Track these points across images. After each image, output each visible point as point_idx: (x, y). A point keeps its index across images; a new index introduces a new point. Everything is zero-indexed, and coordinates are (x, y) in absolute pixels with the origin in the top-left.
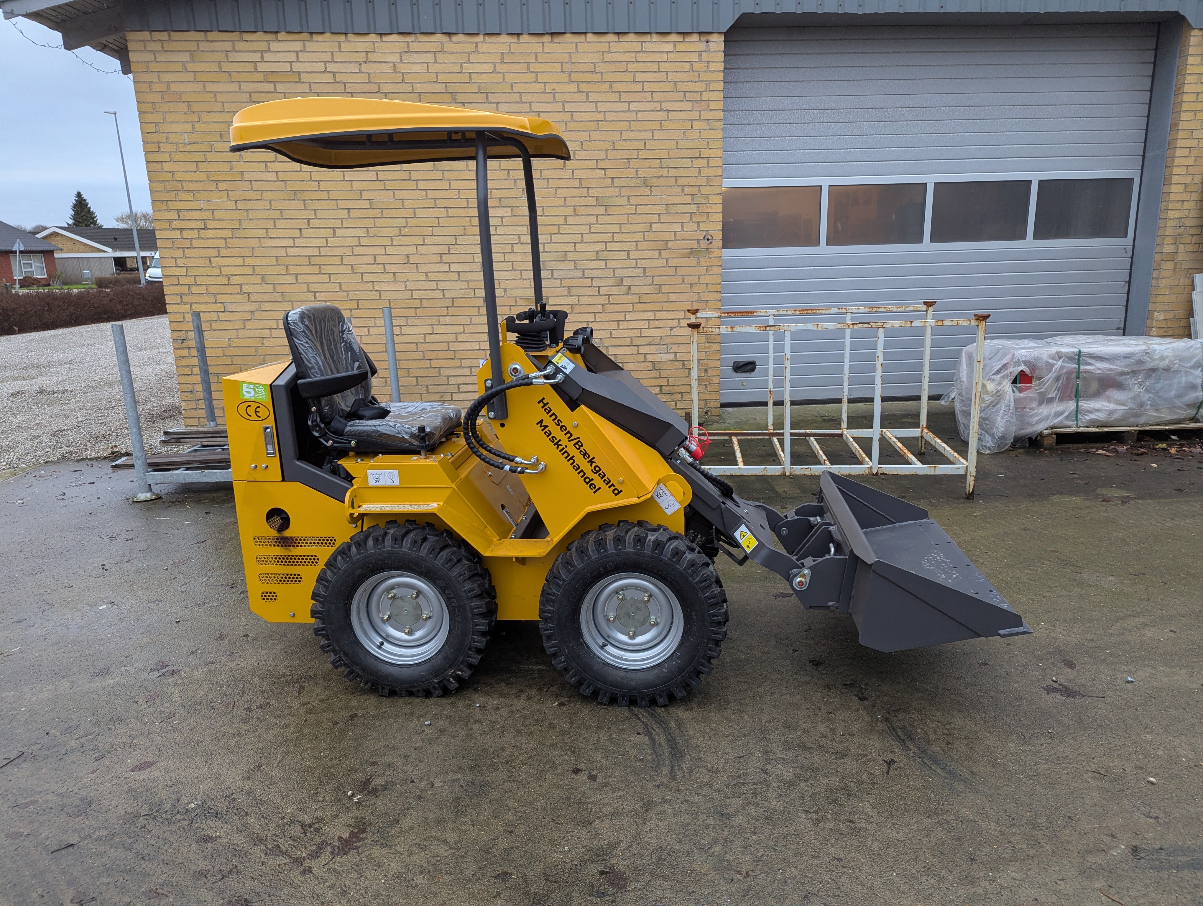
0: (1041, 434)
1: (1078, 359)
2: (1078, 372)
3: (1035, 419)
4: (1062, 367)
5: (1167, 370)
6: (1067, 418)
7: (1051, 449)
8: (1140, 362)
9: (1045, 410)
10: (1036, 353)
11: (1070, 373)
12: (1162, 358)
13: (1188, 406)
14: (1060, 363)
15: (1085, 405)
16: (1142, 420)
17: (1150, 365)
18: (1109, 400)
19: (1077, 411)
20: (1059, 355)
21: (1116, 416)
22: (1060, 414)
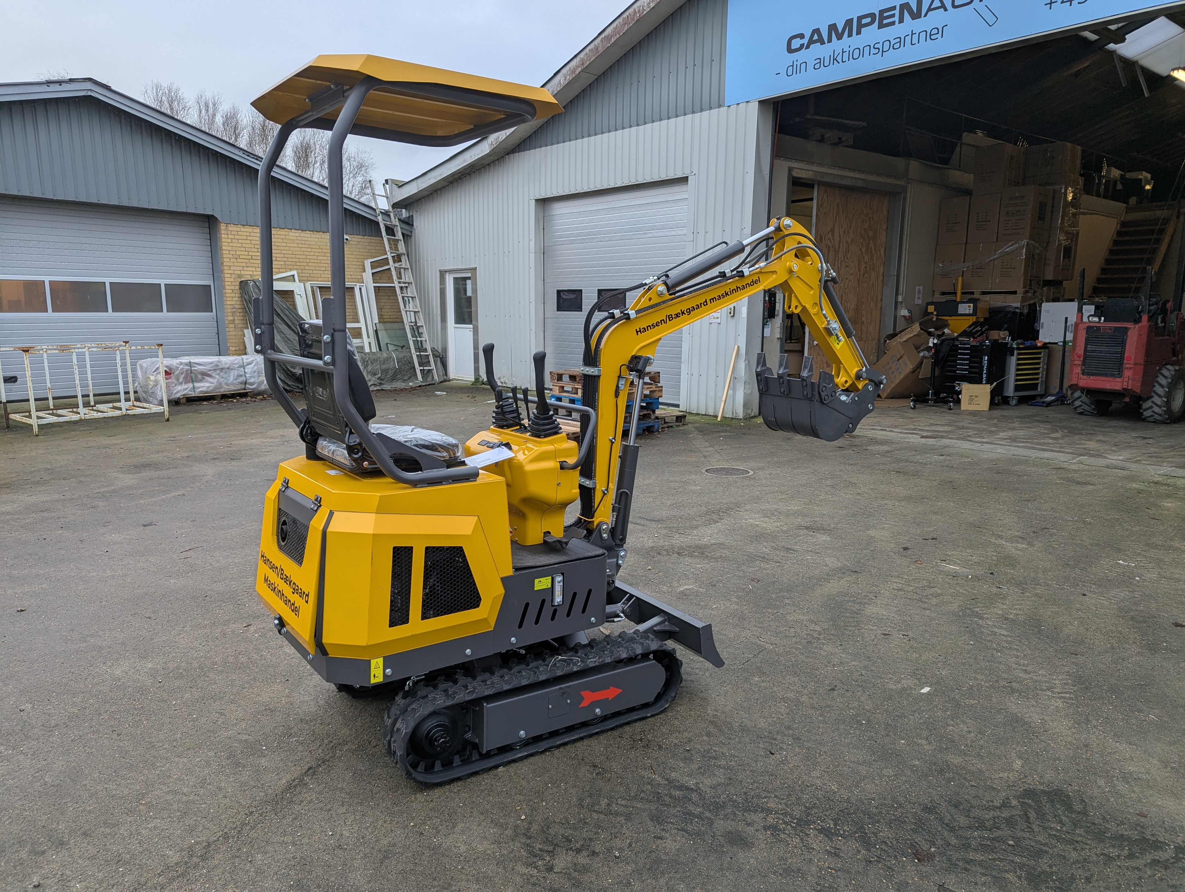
0: (179, 398)
1: (190, 364)
2: (191, 370)
3: (175, 391)
4: (182, 369)
5: (228, 368)
6: (190, 391)
7: (184, 404)
8: (217, 365)
9: (179, 388)
10: (171, 363)
11: (187, 370)
12: (226, 364)
13: (241, 383)
14: (182, 366)
15: (196, 385)
16: (222, 390)
17: (221, 367)
18: (207, 382)
19: (194, 388)
20: (181, 363)
21: (211, 389)
22: (187, 389)
